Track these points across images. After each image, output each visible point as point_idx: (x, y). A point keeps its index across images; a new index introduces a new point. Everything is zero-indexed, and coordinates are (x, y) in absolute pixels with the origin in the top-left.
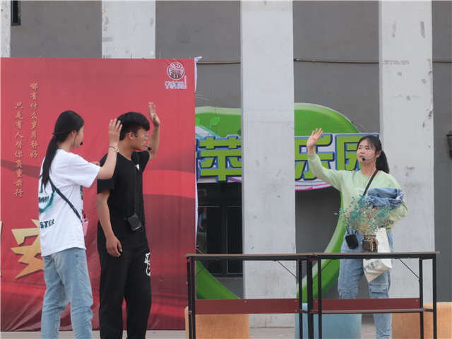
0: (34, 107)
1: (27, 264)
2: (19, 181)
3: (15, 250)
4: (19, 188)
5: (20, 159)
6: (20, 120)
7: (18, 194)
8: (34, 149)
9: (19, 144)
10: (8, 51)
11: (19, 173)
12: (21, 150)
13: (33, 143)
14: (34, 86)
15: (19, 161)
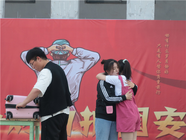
0: (167, 47)
1: (162, 131)
2: (159, 86)
3: (156, 123)
4: (158, 89)
5: (159, 74)
6: (160, 53)
7: (158, 93)
8: (167, 69)
9: (159, 66)
10: (153, 16)
11: (158, 81)
12: (159, 69)
13: (166, 66)
14: (167, 35)
15: (158, 75)
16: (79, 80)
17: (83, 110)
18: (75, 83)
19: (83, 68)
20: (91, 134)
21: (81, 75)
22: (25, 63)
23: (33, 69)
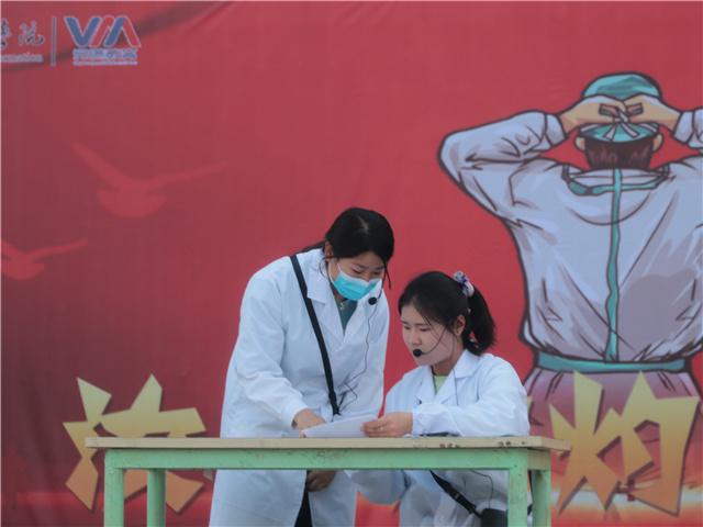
22: (461, 185)
23: (499, 213)
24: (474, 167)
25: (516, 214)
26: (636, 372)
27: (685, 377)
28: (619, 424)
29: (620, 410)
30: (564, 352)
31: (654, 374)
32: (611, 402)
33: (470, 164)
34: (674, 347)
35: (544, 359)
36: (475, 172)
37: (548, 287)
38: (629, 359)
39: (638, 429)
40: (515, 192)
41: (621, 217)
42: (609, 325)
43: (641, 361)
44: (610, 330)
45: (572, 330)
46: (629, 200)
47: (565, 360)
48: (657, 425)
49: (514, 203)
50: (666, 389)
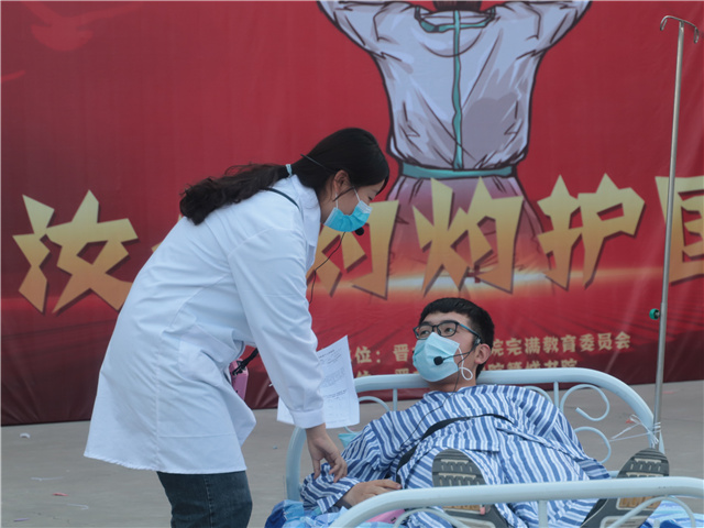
16: (526, 81)
17: (547, 192)
18: (513, 95)
19: (537, 36)
20: (578, 276)
21: (532, 64)
22: (336, 23)
23: (367, 47)
24: (346, 8)
25: (380, 47)
26: (477, 177)
27: (512, 181)
28: (467, 221)
29: (466, 209)
30: (423, 162)
31: (490, 179)
32: (460, 202)
33: (342, 6)
34: (504, 156)
35: (407, 168)
36: (347, 13)
37: (408, 108)
38: (471, 167)
39: (480, 224)
40: (378, 29)
41: (461, 50)
42: (455, 139)
43: (480, 169)
44: (457, 143)
45: (428, 144)
46: (466, 36)
47: (423, 169)
48: (493, 220)
49: (378, 39)
50: (499, 191)
